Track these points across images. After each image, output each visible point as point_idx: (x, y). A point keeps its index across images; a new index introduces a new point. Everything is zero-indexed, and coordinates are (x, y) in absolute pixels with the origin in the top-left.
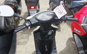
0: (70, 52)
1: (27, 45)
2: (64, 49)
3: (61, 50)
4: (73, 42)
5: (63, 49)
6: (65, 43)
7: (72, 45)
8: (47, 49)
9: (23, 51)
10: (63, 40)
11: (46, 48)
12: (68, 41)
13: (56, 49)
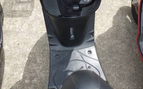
0: (117, 37)
1: (32, 18)
2: (108, 31)
3: (100, 33)
4: (128, 17)
5: (106, 30)
6: (111, 19)
7: (125, 23)
8: (72, 36)
9: (22, 30)
10: (108, 12)
11: (71, 33)
12: (117, 14)
13: (93, 36)
